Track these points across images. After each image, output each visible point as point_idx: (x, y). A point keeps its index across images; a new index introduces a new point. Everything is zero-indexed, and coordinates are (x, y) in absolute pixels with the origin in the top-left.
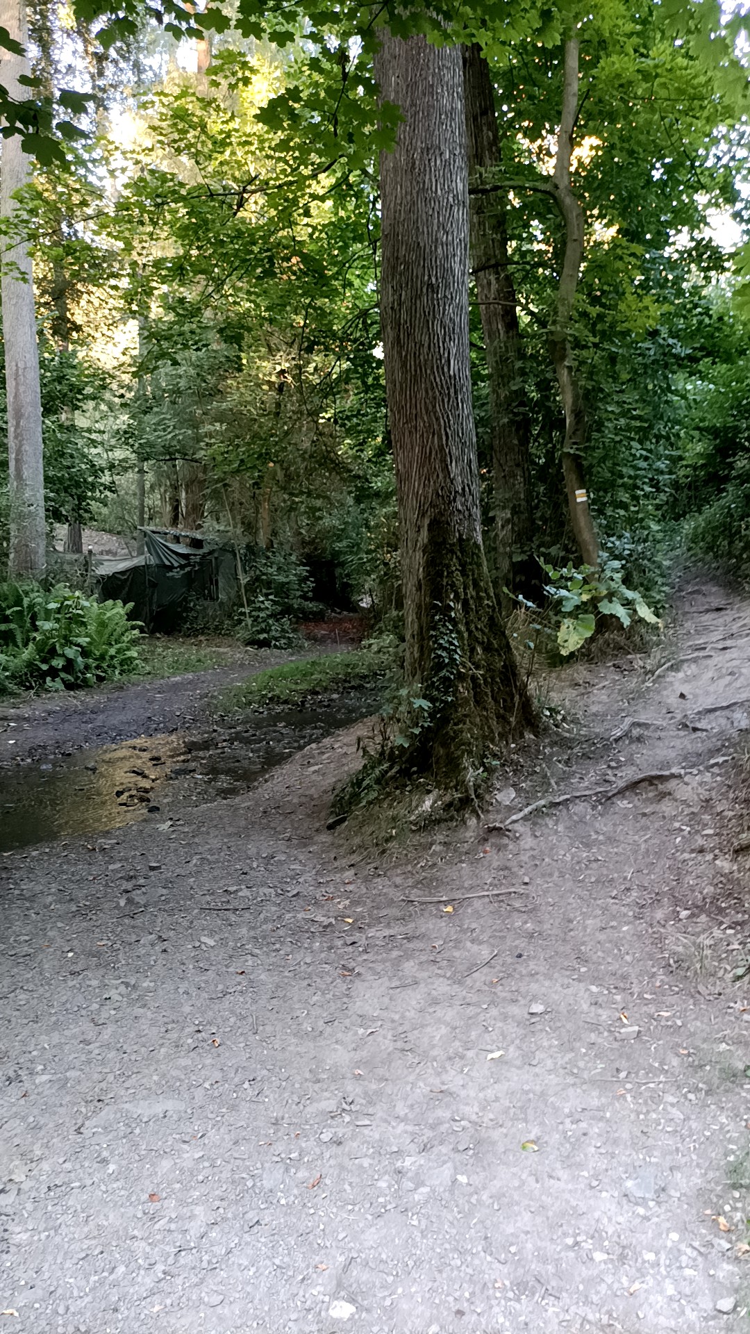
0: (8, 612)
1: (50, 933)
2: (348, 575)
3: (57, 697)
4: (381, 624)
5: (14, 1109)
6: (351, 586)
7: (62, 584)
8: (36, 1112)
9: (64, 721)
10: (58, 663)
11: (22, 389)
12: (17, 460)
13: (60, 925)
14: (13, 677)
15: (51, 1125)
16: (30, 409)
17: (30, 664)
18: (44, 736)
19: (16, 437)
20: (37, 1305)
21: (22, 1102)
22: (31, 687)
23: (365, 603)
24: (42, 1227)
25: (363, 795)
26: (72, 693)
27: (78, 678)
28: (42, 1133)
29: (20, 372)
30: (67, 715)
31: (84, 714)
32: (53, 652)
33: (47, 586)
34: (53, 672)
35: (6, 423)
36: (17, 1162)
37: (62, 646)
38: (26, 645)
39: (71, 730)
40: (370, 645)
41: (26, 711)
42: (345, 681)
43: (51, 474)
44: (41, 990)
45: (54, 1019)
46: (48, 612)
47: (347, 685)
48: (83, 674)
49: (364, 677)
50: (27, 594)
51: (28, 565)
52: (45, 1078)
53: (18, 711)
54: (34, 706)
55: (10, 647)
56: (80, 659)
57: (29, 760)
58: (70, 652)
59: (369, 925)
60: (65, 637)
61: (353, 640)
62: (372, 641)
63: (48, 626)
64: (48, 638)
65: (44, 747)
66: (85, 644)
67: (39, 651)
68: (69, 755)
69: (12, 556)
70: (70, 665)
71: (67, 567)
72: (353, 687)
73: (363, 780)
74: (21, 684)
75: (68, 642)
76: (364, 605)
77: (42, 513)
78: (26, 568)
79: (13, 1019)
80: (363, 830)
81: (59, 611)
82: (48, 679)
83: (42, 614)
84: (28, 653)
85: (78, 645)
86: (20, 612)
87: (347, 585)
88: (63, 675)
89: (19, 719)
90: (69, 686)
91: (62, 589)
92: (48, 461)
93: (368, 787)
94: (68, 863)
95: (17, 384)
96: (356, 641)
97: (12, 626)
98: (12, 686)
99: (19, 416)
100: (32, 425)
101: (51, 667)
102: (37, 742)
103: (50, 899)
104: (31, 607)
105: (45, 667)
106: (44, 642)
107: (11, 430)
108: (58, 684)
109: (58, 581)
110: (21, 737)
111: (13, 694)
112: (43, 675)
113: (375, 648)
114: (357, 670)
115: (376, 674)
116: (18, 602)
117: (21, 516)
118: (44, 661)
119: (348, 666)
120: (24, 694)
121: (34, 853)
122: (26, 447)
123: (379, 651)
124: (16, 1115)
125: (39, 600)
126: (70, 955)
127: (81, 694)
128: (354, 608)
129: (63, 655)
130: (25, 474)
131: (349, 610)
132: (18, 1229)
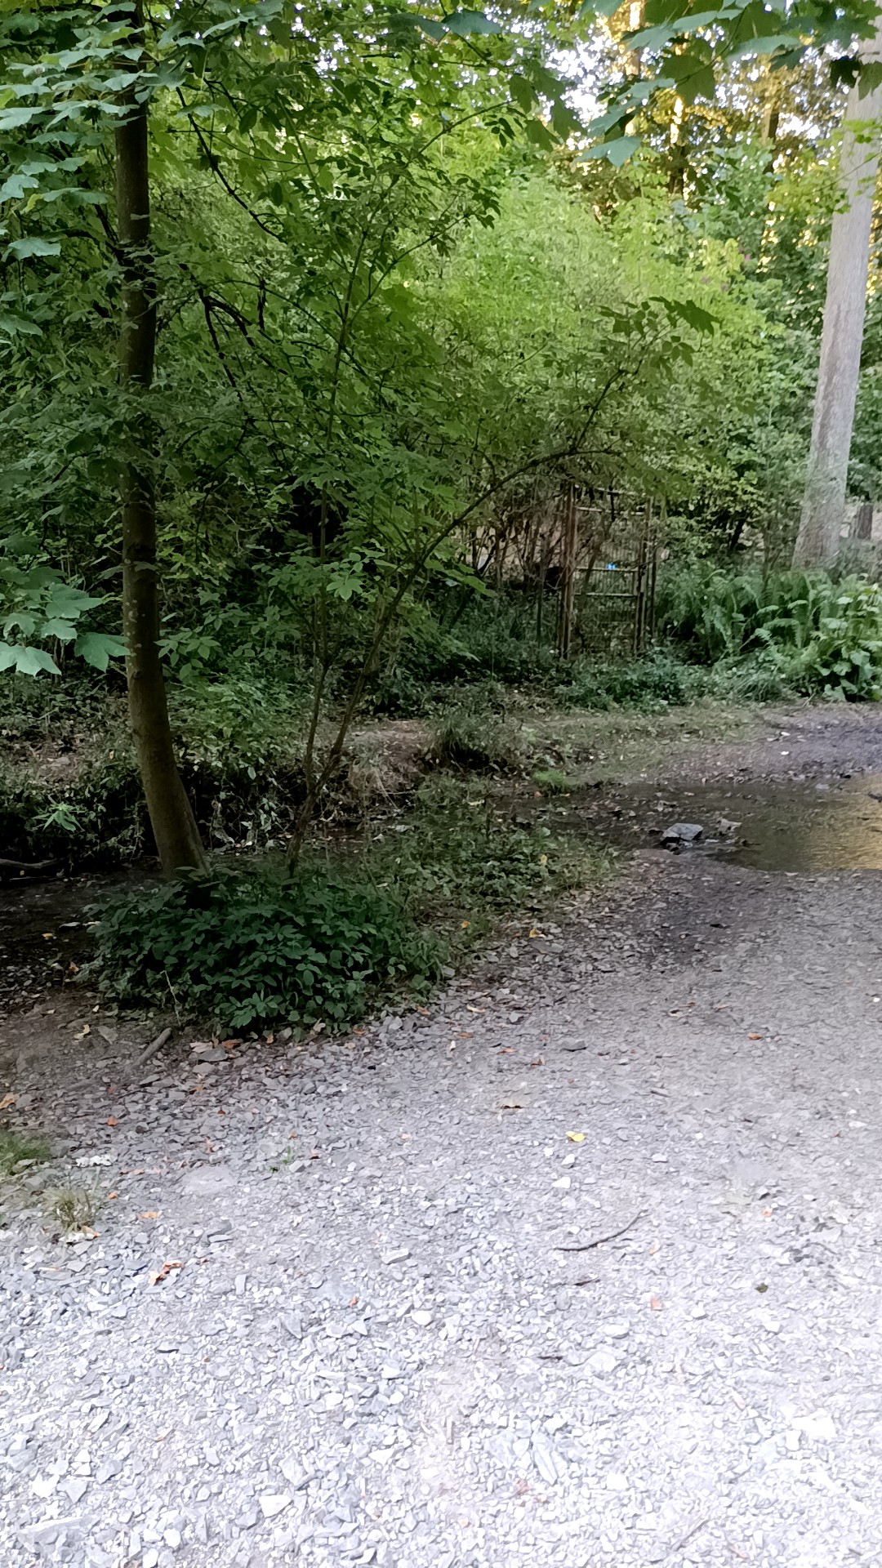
0: (790, 606)
3: (835, 708)
7: (854, 576)
8: (853, 1157)
9: (843, 737)
10: (842, 669)
11: (840, 337)
12: (823, 426)
14: (789, 680)
15: (871, 1177)
16: (846, 361)
17: (810, 667)
18: (821, 751)
19: (825, 397)
21: (836, 1141)
22: (806, 694)
24: (870, 1279)
26: (854, 706)
27: (862, 689)
28: (861, 1182)
29: (842, 315)
30: (846, 731)
31: (866, 731)
32: (837, 656)
33: (836, 578)
34: (834, 680)
35: (816, 380)
36: (836, 1202)
37: (849, 649)
38: (806, 644)
39: (851, 748)
41: (799, 721)
43: (859, 440)
45: (863, 1064)
46: (834, 607)
48: (869, 684)
50: (814, 587)
51: (821, 552)
52: (859, 1124)
53: (792, 720)
54: (809, 715)
55: (789, 645)
56: (868, 667)
57: (802, 777)
58: (858, 657)
60: (853, 639)
63: (834, 623)
64: (833, 639)
65: (821, 765)
66: (874, 649)
67: (822, 653)
68: (848, 777)
69: (800, 540)
70: (854, 673)
71: (861, 556)
74: (797, 689)
75: (855, 644)
77: (843, 488)
78: (815, 555)
79: (817, 1052)
81: (847, 607)
82: (828, 687)
83: (827, 611)
84: (808, 654)
85: (867, 650)
86: (804, 607)
88: (845, 683)
89: (792, 728)
90: (851, 698)
91: (851, 581)
92: (858, 425)
94: (863, 897)
95: (836, 332)
97: (794, 622)
98: (786, 691)
99: (832, 370)
100: (847, 381)
101: (833, 674)
102: (813, 757)
103: (845, 933)
104: (815, 602)
105: (825, 672)
106: (829, 644)
107: (821, 389)
108: (838, 694)
109: (849, 573)
110: (796, 749)
111: (790, 702)
112: (822, 682)
116: (803, 595)
117: (818, 492)
118: (826, 665)
120: (799, 701)
121: (822, 880)
122: (836, 409)
124: (829, 1153)
125: (827, 593)
126: (876, 1000)
127: (864, 707)
129: (849, 660)
130: (830, 441)
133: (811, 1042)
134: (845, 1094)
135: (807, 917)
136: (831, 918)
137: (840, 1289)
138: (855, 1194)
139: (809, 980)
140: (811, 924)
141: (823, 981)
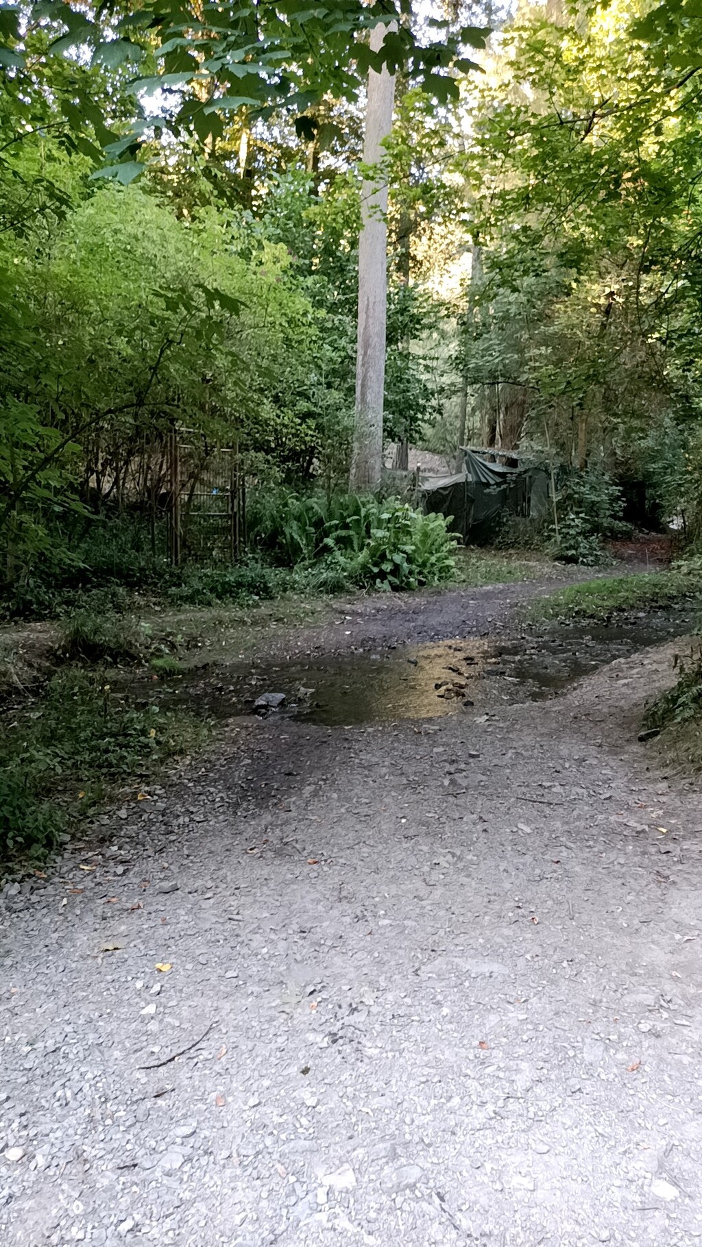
0: (348, 520)
1: (386, 800)
2: (660, 496)
3: (384, 598)
4: (693, 546)
5: (362, 943)
6: (662, 507)
7: (393, 498)
8: (380, 949)
9: (391, 618)
10: (387, 567)
11: (371, 321)
12: (363, 386)
13: (393, 794)
14: (350, 577)
15: (393, 963)
16: (376, 339)
17: (364, 567)
18: (375, 630)
19: (363, 365)
20: (387, 1111)
21: (368, 938)
22: (364, 587)
23: (676, 524)
24: (389, 1047)
25: (677, 711)
26: (397, 594)
27: (403, 581)
28: (385, 968)
29: (371, 306)
30: (392, 614)
31: (406, 613)
32: (383, 557)
33: (380, 498)
34: (382, 575)
35: (356, 352)
36: (366, 988)
37: (391, 552)
38: (361, 549)
39: (397, 628)
40: (679, 567)
41: (359, 608)
42: (652, 600)
43: (390, 398)
44: (380, 847)
45: (392, 873)
46: (380, 521)
47: (654, 604)
48: (407, 578)
49: (672, 598)
50: (364, 505)
51: (367, 479)
52: (386, 922)
53: (354, 607)
54: (366, 603)
55: (348, 551)
56: (405, 565)
57: (361, 650)
58: (398, 558)
59: (684, 837)
60: (394, 545)
61: (661, 560)
62: (683, 563)
63: (380, 533)
64: (380, 545)
65: (374, 640)
66: (410, 552)
67: (372, 556)
68: (394, 648)
69: (353, 471)
70: (396, 570)
71: (397, 482)
72: (660, 607)
73: (678, 697)
74: (356, 583)
75: (396, 549)
76: (673, 526)
77: (380, 433)
78: (364, 482)
79: (359, 868)
80: (678, 745)
81: (389, 520)
82: (378, 581)
83: (375, 524)
84: (363, 556)
85: (404, 552)
86: (358, 521)
87: (659, 506)
88: (390, 578)
89: (354, 613)
90: (395, 588)
91: (393, 502)
92: (388, 386)
93: (684, 704)
94: (398, 741)
95: (368, 317)
96: (666, 562)
97: (352, 532)
98: (348, 585)
99: (367, 346)
100: (378, 353)
101: (381, 571)
102: (368, 634)
103: (384, 770)
104: (367, 517)
105: (376, 570)
106: (376, 548)
107: (360, 359)
108: (386, 586)
109: (389, 496)
110: (356, 630)
111: (349, 592)
112: (374, 577)
113: (685, 570)
114: (666, 590)
115: (685, 596)
116: (357, 512)
117: (362, 435)
118: (376, 564)
119: (655, 585)
120: (358, 593)
121: (370, 730)
122: (371, 374)
123: (689, 574)
124: (363, 949)
125: (374, 510)
126: (404, 821)
127: (404, 595)
128: (662, 529)
129: (392, 560)
130: (369, 398)
131: (658, 531)
132: (369, 1044)
133: (355, 861)
134: (377, 899)
135: (357, 761)
136: (375, 760)
137: (366, 1060)
138: (380, 979)
139: (356, 811)
140: (361, 766)
141: (366, 810)
